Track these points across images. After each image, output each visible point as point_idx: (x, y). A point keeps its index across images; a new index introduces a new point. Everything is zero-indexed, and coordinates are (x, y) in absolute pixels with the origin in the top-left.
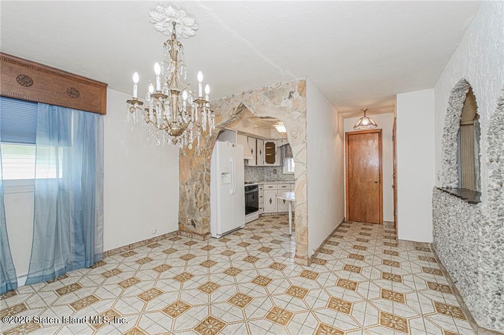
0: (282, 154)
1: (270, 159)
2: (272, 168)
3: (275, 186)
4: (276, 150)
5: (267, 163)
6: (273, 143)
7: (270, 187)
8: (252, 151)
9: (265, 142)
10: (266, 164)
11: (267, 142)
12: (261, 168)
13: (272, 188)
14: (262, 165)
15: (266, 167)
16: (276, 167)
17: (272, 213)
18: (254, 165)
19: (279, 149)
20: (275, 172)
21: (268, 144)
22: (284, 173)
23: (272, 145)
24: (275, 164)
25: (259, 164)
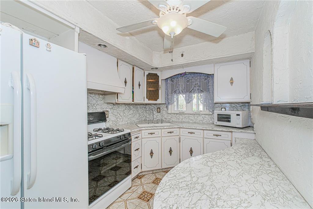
0: (167, 89)
1: (153, 94)
2: (155, 106)
3: (158, 132)
4: (160, 83)
5: (149, 100)
6: (156, 74)
7: (151, 134)
8: (126, 82)
9: (147, 73)
10: (147, 101)
11: (149, 73)
12: (142, 106)
13: (153, 135)
14: (142, 102)
15: (149, 104)
16: (160, 104)
17: (153, 171)
18: (130, 101)
19: (164, 82)
20: (159, 110)
21: (150, 76)
22: (169, 112)
23: (156, 76)
24: (159, 101)
25: (136, 101)
